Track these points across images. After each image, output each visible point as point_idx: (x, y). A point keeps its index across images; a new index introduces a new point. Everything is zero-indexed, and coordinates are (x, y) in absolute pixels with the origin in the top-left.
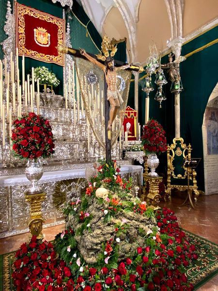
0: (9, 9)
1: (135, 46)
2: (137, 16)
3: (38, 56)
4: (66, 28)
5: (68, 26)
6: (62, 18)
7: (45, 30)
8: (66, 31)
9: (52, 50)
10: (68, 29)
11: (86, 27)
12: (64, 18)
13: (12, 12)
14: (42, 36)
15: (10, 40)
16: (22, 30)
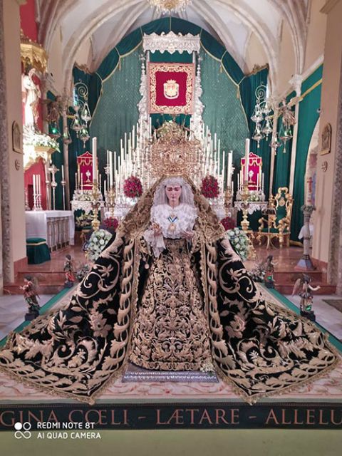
0: (143, 71)
1: (277, 74)
2: (279, 35)
3: (168, 110)
4: (197, 70)
5: (199, 69)
6: (192, 63)
7: (174, 82)
8: (196, 75)
9: (181, 100)
10: (198, 72)
11: (221, 61)
12: (194, 61)
13: (145, 73)
14: (171, 89)
15: (143, 100)
16: (153, 88)
